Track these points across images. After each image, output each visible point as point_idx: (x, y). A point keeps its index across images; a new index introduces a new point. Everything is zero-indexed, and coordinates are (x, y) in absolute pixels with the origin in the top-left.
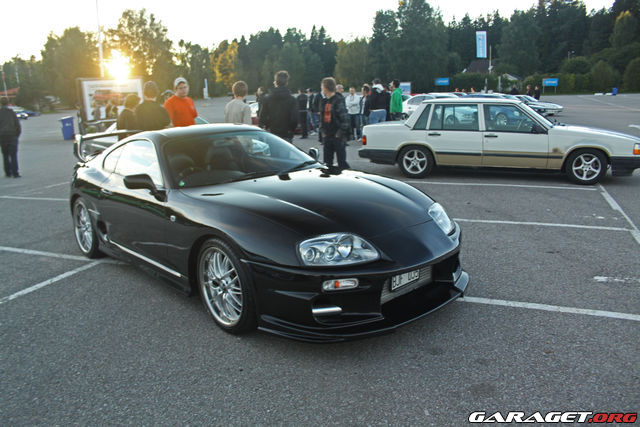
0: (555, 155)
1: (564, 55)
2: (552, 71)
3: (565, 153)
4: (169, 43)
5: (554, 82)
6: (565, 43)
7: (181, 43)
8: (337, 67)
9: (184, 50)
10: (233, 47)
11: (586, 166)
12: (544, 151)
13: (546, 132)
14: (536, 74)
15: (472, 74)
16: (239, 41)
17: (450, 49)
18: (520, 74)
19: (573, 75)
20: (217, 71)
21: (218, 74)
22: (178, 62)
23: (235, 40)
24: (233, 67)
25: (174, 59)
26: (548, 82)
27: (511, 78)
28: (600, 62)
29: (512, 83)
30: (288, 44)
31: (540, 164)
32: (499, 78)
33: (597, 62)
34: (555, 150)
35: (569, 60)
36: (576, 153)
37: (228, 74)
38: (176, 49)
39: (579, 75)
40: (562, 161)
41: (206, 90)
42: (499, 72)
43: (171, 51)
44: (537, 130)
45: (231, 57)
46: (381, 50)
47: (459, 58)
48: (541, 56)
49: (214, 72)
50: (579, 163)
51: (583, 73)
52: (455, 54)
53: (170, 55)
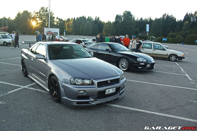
0: (167, 55)
1: (169, 32)
2: (165, 36)
3: (169, 55)
4: (54, 18)
5: (166, 39)
6: (170, 29)
7: (57, 18)
8: (104, 29)
9: (58, 20)
10: (72, 21)
11: (173, 58)
12: (165, 54)
13: (165, 50)
14: (161, 37)
15: (143, 35)
16: (73, 19)
17: (136, 27)
18: (156, 36)
19: (171, 38)
20: (66, 27)
21: (67, 28)
22: (56, 24)
23: (72, 19)
24: (71, 26)
25: (55, 22)
26: (164, 39)
27: (154, 37)
28: (179, 35)
29: (154, 39)
30: (88, 21)
31: (164, 57)
32: (150, 37)
33: (178, 35)
34: (167, 54)
35: (171, 34)
36: (171, 55)
37: (70, 29)
38: (55, 20)
39: (173, 38)
40: (168, 56)
41: (65, 33)
42: (150, 35)
43: (54, 20)
44: (164, 50)
45: (71, 23)
46: (117, 26)
47: (139, 30)
48: (162, 31)
49: (66, 28)
50: (172, 57)
51: (174, 38)
52: (138, 29)
53: (54, 21)
